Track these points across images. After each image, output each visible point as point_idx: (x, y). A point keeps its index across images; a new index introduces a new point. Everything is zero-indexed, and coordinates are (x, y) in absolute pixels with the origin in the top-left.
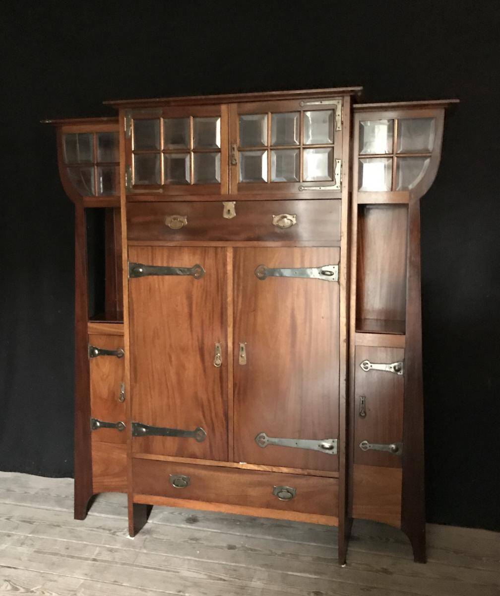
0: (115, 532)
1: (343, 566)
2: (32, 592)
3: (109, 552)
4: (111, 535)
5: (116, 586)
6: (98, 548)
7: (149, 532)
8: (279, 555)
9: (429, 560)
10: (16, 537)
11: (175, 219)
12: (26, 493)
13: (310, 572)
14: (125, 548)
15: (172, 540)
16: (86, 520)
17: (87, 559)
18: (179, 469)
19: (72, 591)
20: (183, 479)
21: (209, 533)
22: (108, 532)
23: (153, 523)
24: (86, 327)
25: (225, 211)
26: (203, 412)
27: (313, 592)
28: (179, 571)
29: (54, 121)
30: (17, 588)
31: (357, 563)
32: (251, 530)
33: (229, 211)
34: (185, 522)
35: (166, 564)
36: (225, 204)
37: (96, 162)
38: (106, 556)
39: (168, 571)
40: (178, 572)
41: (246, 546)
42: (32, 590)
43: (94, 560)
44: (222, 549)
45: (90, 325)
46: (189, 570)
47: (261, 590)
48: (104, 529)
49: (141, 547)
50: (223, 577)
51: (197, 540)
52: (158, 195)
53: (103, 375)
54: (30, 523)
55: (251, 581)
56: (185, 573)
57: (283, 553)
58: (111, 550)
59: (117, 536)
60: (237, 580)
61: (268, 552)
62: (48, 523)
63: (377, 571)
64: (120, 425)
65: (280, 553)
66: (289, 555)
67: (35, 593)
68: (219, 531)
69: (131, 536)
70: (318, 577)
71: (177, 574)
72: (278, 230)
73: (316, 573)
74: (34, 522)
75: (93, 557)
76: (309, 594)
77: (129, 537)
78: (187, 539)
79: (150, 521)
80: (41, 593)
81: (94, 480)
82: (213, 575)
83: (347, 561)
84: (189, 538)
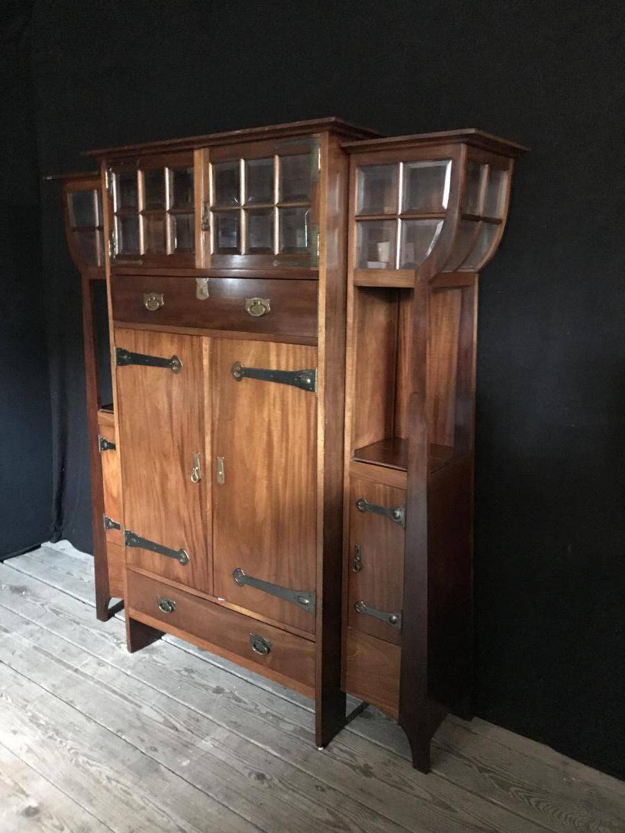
0: (122, 643)
1: (320, 749)
3: (96, 665)
5: (68, 708)
6: (90, 658)
7: (152, 651)
8: (261, 714)
9: (434, 771)
13: (275, 746)
14: (113, 664)
15: (168, 666)
16: (107, 622)
17: (70, 668)
21: (211, 667)
24: (97, 415)
25: (198, 289)
26: (185, 531)
27: (257, 774)
28: (142, 705)
31: (340, 750)
33: (202, 290)
35: (137, 693)
36: (197, 280)
38: (90, 669)
39: (132, 702)
40: (140, 707)
41: (236, 693)
43: (76, 670)
44: (207, 689)
45: (99, 413)
46: (153, 707)
47: (203, 753)
48: (114, 637)
49: (130, 667)
50: (178, 726)
51: (192, 672)
53: (113, 472)
55: (203, 739)
57: (267, 713)
58: (100, 663)
60: (189, 733)
61: (252, 707)
62: (72, 617)
63: (356, 768)
65: (264, 712)
66: (271, 717)
69: (130, 651)
70: (279, 755)
73: (281, 750)
74: (61, 613)
75: (78, 667)
76: (250, 774)
77: (127, 652)
82: (171, 720)
83: (330, 744)
84: (185, 668)
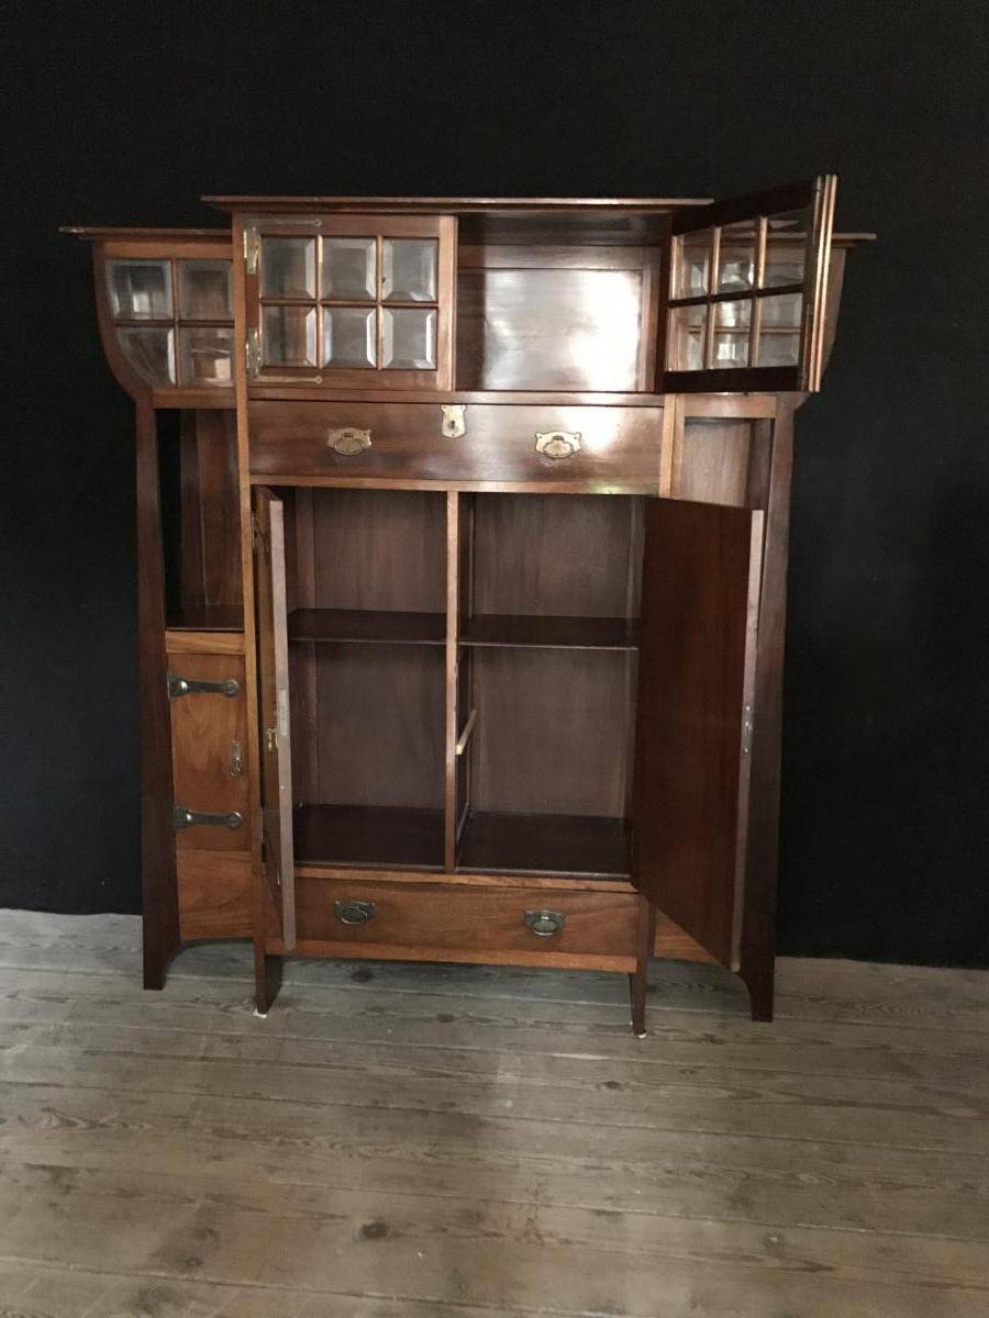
0: (228, 1006)
1: (641, 1036)
2: (102, 1126)
3: (227, 1045)
4: (221, 1013)
5: (257, 1102)
6: (204, 1038)
7: (288, 1002)
8: (531, 1026)
9: (776, 1015)
10: (40, 1029)
11: (347, 435)
12: (33, 945)
13: (590, 1051)
14: (254, 1034)
15: (337, 1013)
16: (165, 990)
17: (191, 1058)
18: (351, 891)
19: (181, 1117)
20: (361, 908)
21: (400, 996)
22: (214, 1007)
23: (292, 985)
24: (162, 640)
25: (446, 422)
27: (605, 1083)
28: (365, 1066)
29: (89, 229)
30: (72, 1122)
31: (662, 1030)
32: (469, 985)
33: (453, 422)
34: (350, 980)
35: (338, 1056)
36: (446, 409)
37: (177, 320)
38: (222, 1051)
39: (344, 1068)
40: (364, 1069)
41: (470, 1014)
42: (101, 1122)
43: (203, 1059)
44: (430, 1022)
45: (169, 635)
46: (381, 1063)
47: (516, 1088)
48: (206, 1002)
49: (284, 1030)
50: (446, 1072)
51: (381, 1009)
52: (313, 387)
53: (198, 729)
54: (61, 1001)
56: (377, 1070)
57: (536, 1022)
58: (229, 1040)
59: (234, 1013)
60: (470, 1074)
63: (698, 1041)
64: (232, 819)
65: (532, 1023)
66: (547, 1025)
67: (111, 1127)
68: (416, 992)
69: (262, 1012)
70: (608, 1058)
71: (363, 1072)
72: (547, 464)
73: (600, 1052)
74: (67, 999)
75: (201, 1054)
76: (598, 1087)
77: (256, 1014)
78: (362, 1010)
79: (286, 983)
80: (121, 1127)
81: (182, 917)
82: (426, 1069)
83: (646, 1028)
84: (366, 1008)
